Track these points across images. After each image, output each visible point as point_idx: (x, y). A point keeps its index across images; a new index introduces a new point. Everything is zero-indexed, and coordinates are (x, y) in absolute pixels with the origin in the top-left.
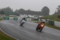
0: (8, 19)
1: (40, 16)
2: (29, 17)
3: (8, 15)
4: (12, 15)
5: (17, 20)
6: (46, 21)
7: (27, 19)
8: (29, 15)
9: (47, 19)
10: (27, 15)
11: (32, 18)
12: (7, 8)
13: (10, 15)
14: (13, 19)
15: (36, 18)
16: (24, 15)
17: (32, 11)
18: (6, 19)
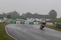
0: (15, 23)
1: (47, 20)
2: (36, 20)
3: (15, 19)
4: (19, 19)
5: (24, 24)
6: (54, 24)
7: (34, 23)
8: (36, 19)
9: (54, 22)
10: (34, 18)
11: (39, 21)
12: (14, 12)
13: (17, 19)
14: (20, 23)
15: (43, 21)
16: (31, 19)
17: (39, 15)
18: (13, 23)
